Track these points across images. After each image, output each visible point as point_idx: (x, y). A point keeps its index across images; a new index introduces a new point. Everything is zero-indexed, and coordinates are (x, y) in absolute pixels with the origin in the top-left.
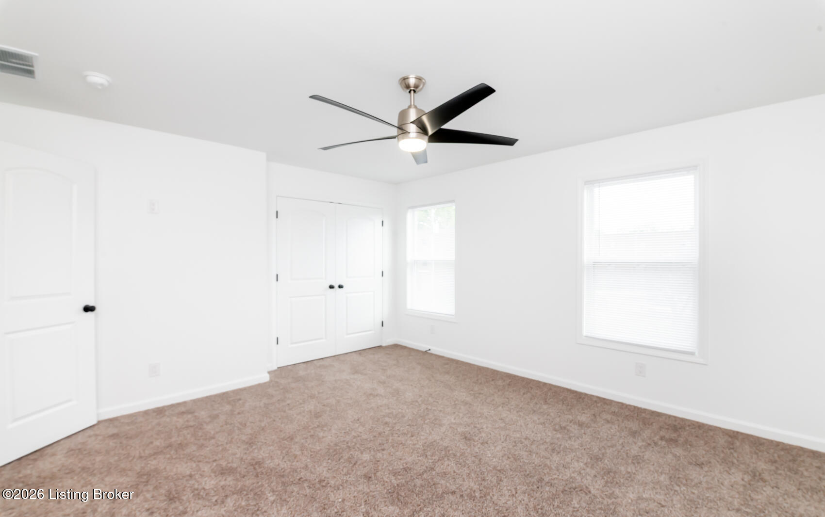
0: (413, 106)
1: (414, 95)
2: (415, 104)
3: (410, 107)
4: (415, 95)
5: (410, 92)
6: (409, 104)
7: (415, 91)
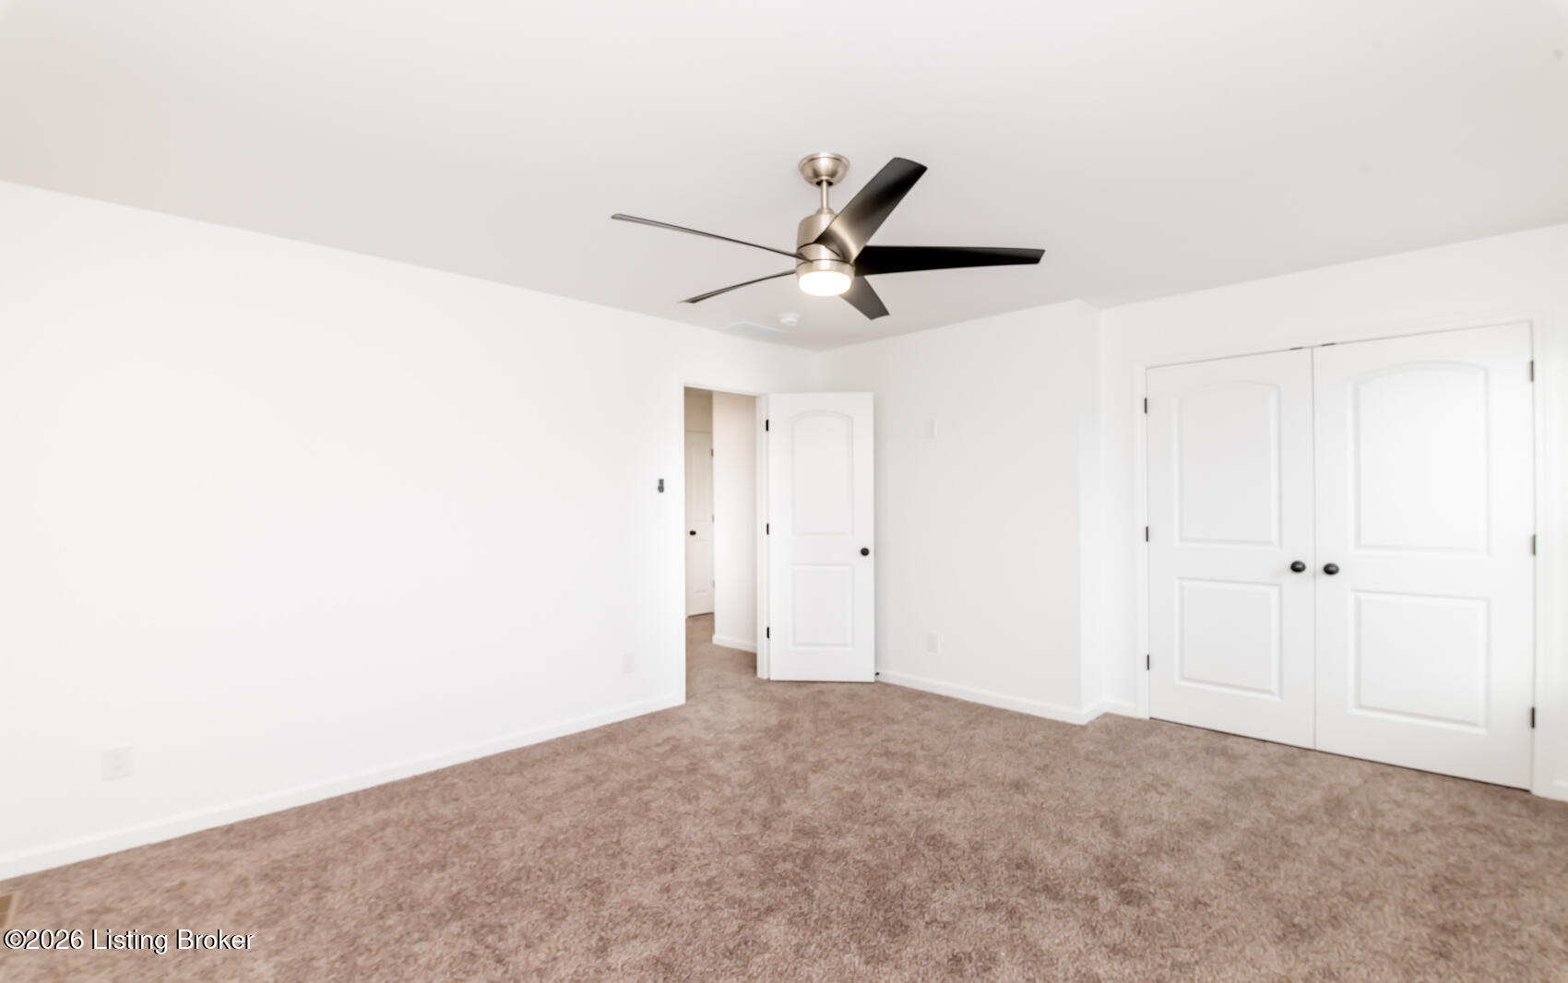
0: (825, 211)
1: (827, 191)
2: (831, 206)
3: (820, 212)
4: (832, 188)
5: (819, 184)
6: (818, 207)
7: (830, 184)
